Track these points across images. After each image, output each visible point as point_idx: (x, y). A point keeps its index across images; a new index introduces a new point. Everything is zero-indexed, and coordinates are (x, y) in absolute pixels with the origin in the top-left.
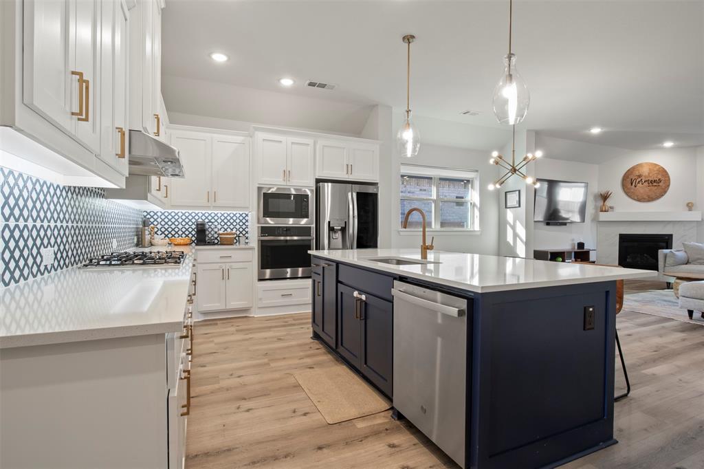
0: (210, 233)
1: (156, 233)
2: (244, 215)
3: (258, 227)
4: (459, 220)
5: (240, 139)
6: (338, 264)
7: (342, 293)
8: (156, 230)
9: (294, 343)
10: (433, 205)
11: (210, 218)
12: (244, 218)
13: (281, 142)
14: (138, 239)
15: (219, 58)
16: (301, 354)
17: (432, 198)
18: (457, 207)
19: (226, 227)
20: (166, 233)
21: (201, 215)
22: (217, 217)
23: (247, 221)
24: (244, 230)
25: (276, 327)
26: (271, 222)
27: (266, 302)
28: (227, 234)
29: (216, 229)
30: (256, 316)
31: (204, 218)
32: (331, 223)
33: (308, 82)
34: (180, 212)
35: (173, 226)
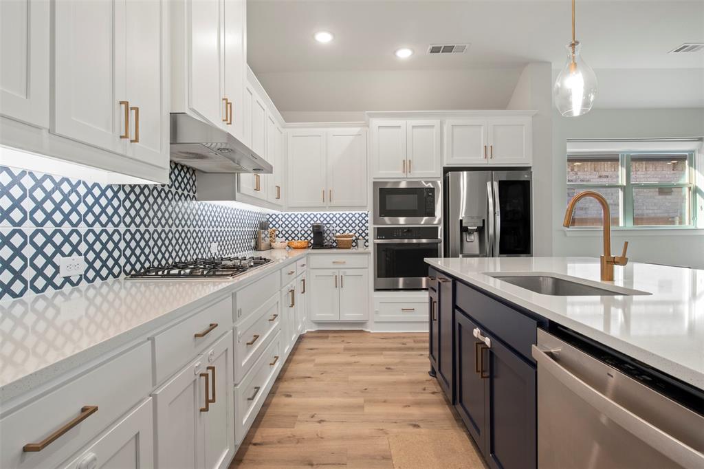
0: (328, 235)
1: (277, 236)
2: (364, 215)
3: (374, 228)
4: (666, 215)
5: (356, 130)
6: (455, 280)
7: (460, 325)
8: (277, 232)
9: (404, 377)
10: (621, 194)
11: (328, 219)
12: (364, 219)
13: (400, 126)
14: (256, 242)
15: (324, 38)
16: (410, 397)
17: (620, 183)
18: (660, 197)
19: (344, 228)
20: (287, 235)
21: (319, 216)
22: (335, 217)
23: (367, 222)
24: (364, 231)
25: (391, 349)
26: (388, 222)
27: (384, 316)
28: (344, 237)
29: (334, 231)
30: (372, 332)
31: (322, 219)
32: (463, 222)
33: (430, 47)
34: (299, 213)
35: (293, 229)
